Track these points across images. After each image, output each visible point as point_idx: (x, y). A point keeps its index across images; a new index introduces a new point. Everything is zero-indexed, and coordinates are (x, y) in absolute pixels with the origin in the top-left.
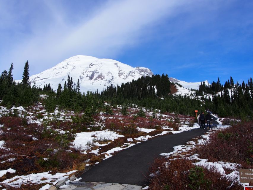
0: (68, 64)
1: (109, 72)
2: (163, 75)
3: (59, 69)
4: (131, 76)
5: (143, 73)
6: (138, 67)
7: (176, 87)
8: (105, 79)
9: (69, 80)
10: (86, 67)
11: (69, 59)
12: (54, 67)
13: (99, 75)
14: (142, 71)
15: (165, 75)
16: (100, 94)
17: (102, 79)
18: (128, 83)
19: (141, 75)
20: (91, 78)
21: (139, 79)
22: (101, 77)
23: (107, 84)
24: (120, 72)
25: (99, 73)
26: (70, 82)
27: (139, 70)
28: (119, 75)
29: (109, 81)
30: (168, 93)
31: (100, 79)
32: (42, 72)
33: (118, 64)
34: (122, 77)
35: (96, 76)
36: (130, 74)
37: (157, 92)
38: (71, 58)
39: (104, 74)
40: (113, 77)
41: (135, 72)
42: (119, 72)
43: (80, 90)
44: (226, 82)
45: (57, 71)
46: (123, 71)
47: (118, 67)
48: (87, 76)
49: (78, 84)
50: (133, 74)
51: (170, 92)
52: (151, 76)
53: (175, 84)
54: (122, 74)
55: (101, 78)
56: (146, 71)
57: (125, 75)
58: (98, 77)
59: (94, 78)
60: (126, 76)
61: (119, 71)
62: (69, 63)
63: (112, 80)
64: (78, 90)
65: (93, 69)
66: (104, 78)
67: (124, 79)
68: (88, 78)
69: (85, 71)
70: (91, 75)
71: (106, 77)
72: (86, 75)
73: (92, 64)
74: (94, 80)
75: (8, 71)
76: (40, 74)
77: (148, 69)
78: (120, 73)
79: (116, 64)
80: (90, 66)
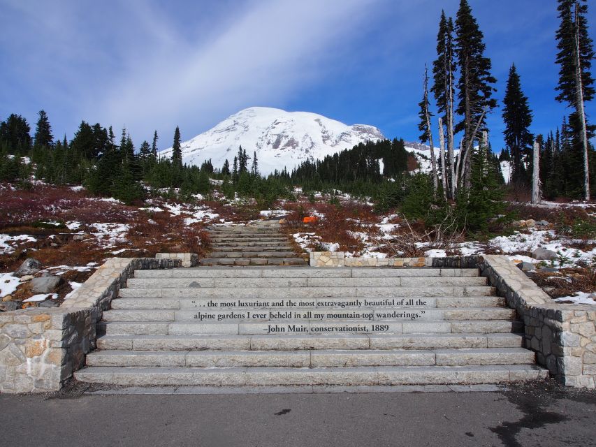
0: (236, 123)
1: (306, 135)
2: (395, 140)
3: (221, 131)
4: (344, 140)
5: (365, 135)
6: (357, 125)
7: (417, 159)
8: (299, 148)
9: (240, 153)
10: (266, 127)
11: (237, 114)
12: (214, 129)
13: (289, 141)
14: (364, 131)
15: (399, 140)
16: (290, 174)
17: (294, 148)
18: (336, 155)
19: (362, 138)
20: (276, 146)
21: (355, 148)
22: (292, 143)
23: (302, 156)
24: (326, 134)
25: (289, 138)
26: (243, 158)
27: (358, 129)
28: (324, 141)
29: (307, 151)
30: (403, 171)
31: (291, 147)
32: (194, 139)
33: (321, 121)
34: (328, 142)
35: (284, 141)
36: (343, 137)
37: (384, 170)
38: (240, 112)
39: (298, 138)
40: (312, 143)
41: (352, 134)
42: (323, 135)
43: (258, 170)
44: (503, 150)
45: (217, 136)
46: (330, 133)
47: (321, 125)
48: (269, 143)
49: (255, 159)
50: (348, 138)
51: (407, 170)
52: (375, 142)
53: (417, 155)
54: (328, 138)
55: (292, 145)
56: (370, 132)
57: (334, 138)
58: (287, 145)
59: (281, 146)
60: (336, 141)
61: (324, 133)
62: (239, 121)
63: (311, 148)
64: (256, 169)
65: (278, 130)
66: (297, 145)
67: (332, 146)
68: (271, 146)
69: (265, 134)
70: (274, 141)
71: (300, 145)
72: (266, 141)
73: (278, 121)
74: (281, 149)
75: (151, 143)
76: (190, 141)
77: (375, 128)
78: (326, 137)
79: (318, 120)
80: (274, 125)
